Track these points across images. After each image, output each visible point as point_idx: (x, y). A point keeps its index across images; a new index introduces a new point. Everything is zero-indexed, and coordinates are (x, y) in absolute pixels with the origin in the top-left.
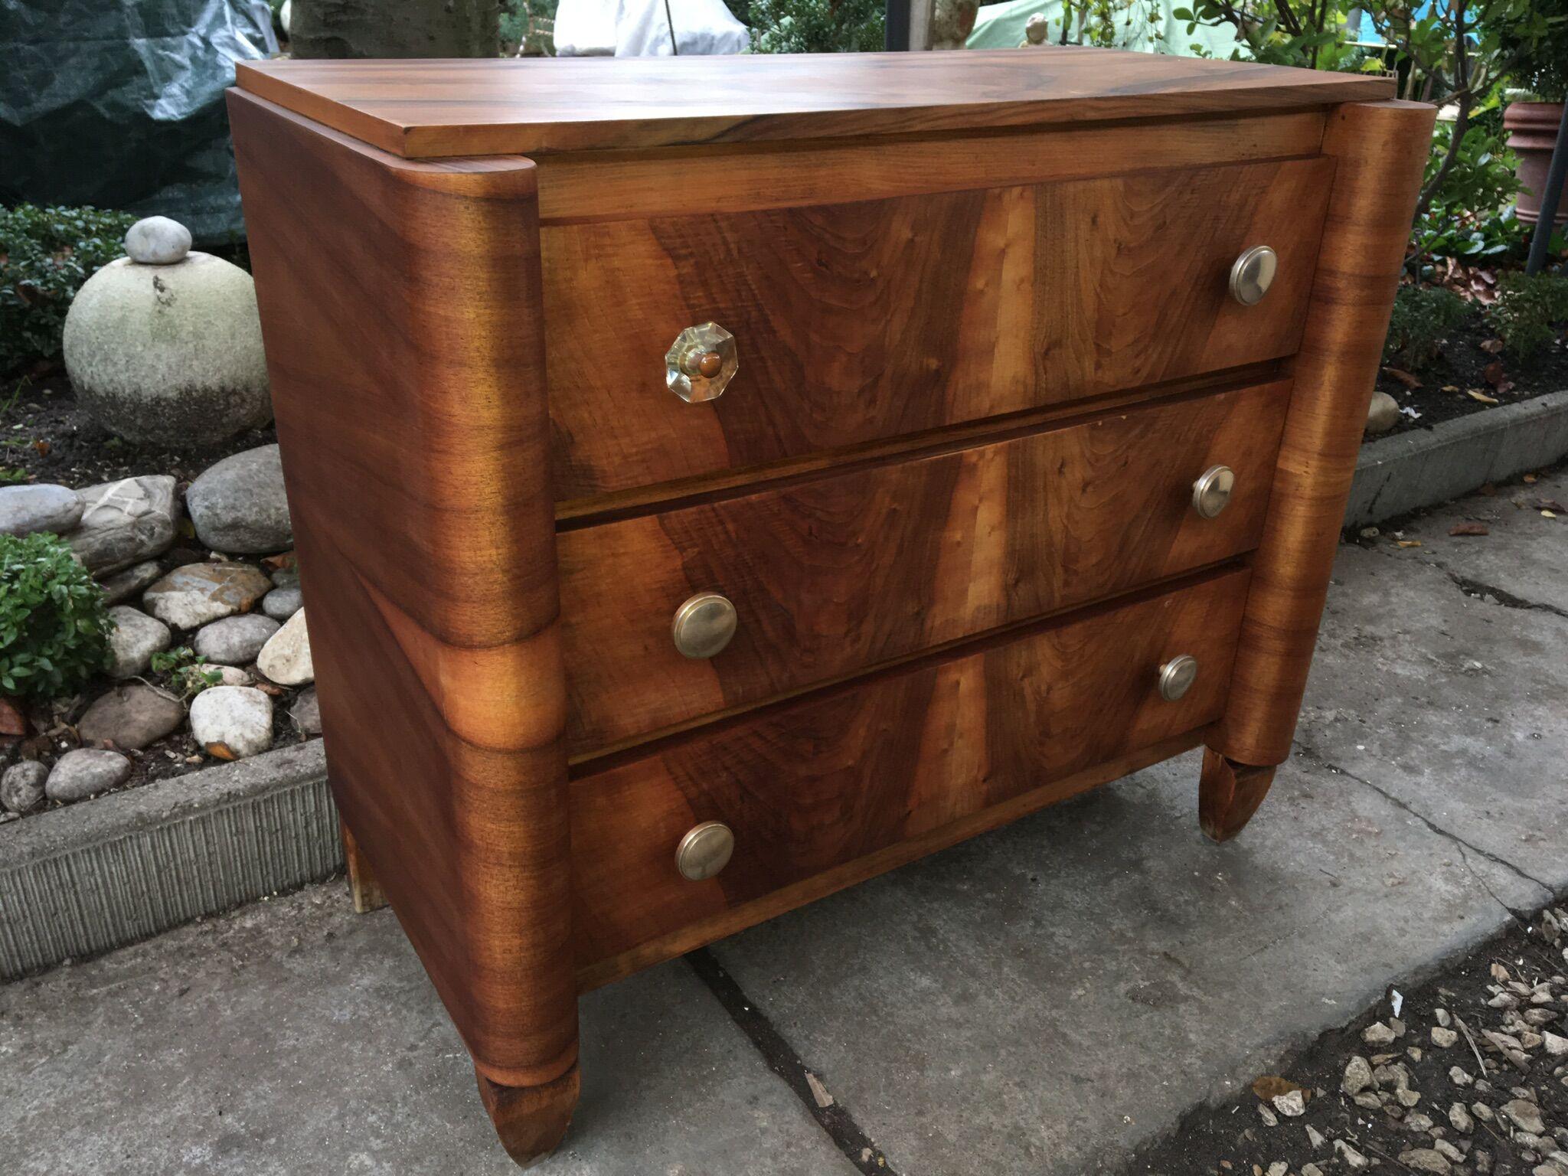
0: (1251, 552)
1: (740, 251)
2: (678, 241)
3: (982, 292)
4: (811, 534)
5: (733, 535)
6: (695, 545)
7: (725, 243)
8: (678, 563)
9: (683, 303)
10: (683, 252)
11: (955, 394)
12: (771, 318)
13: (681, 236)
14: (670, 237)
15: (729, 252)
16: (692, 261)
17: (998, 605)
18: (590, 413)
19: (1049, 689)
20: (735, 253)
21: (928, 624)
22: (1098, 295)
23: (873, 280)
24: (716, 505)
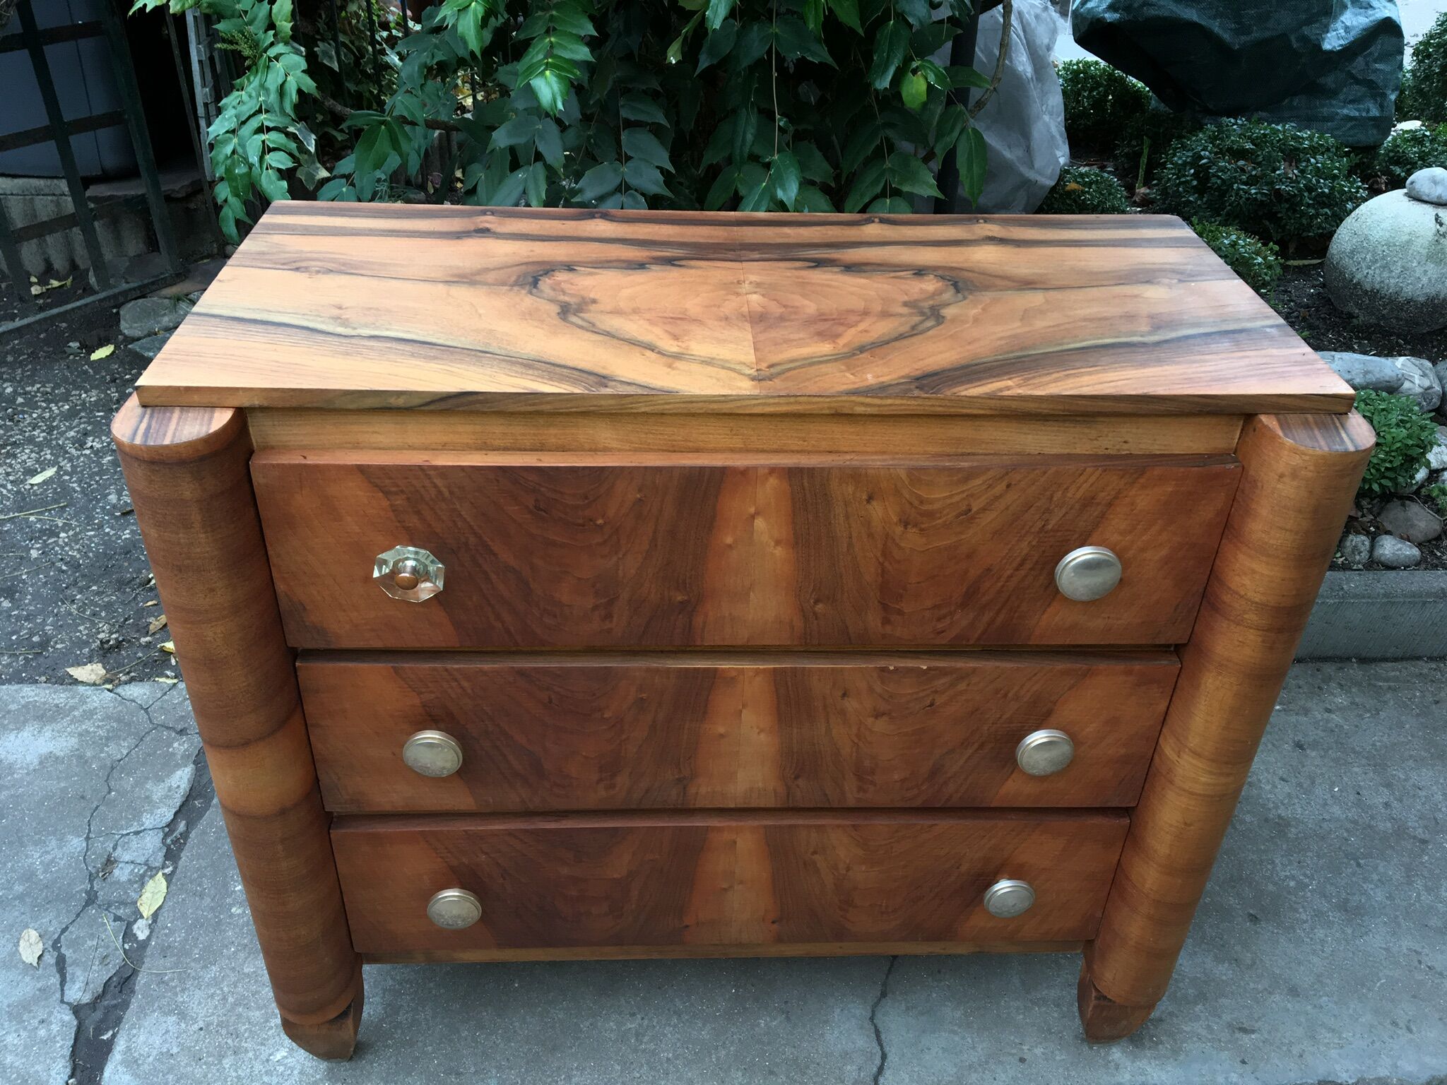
0: (1133, 808)
1: (451, 493)
2: (387, 481)
3: (730, 546)
4: (550, 701)
5: (469, 691)
6: (432, 692)
7: (435, 486)
8: (417, 702)
9: (398, 524)
10: (394, 489)
11: (705, 623)
12: (490, 543)
13: (390, 478)
14: (379, 478)
15: (440, 492)
16: (404, 496)
17: (775, 791)
18: (318, 592)
19: (848, 869)
20: (447, 494)
21: (692, 790)
22: (881, 564)
23: (601, 527)
24: (449, 666)
